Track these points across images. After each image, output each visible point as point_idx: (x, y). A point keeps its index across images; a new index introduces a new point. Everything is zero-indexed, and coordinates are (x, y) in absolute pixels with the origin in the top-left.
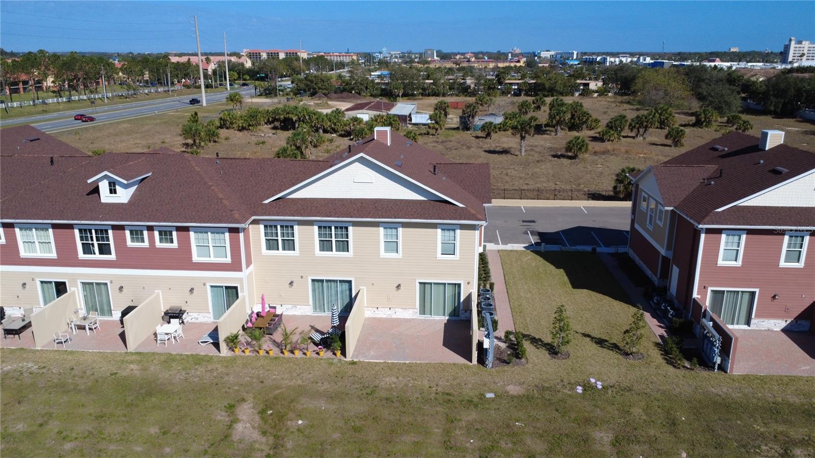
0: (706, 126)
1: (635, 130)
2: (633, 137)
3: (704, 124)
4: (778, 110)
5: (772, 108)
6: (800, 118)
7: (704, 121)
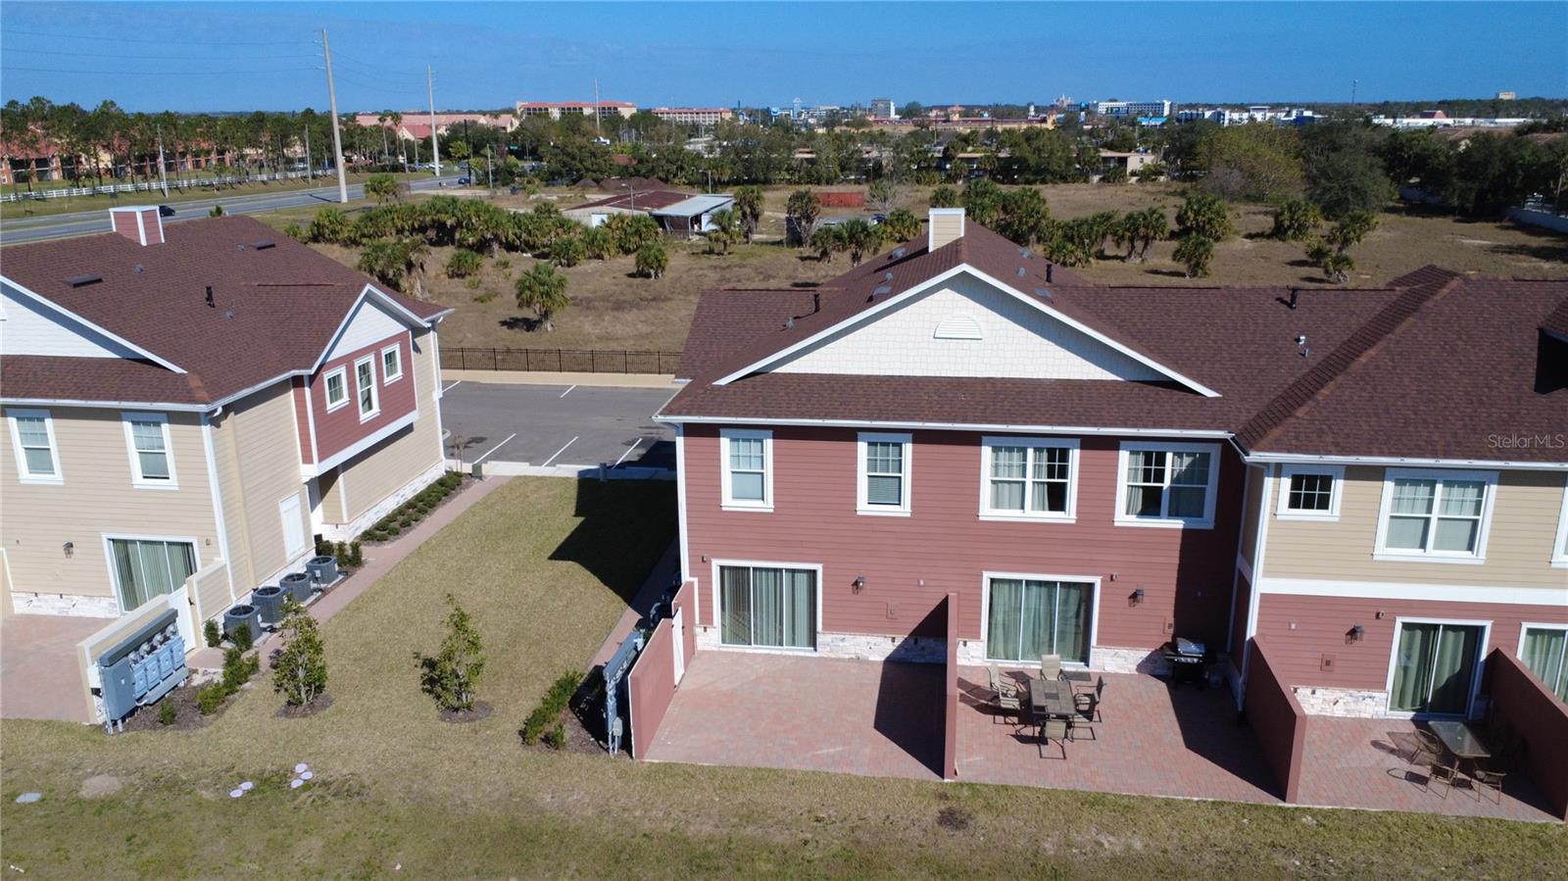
0: (1295, 237)
1: (1125, 245)
2: (1123, 259)
3: (1290, 233)
4: (1469, 205)
5: (1455, 202)
6: (1510, 220)
7: (1289, 227)
